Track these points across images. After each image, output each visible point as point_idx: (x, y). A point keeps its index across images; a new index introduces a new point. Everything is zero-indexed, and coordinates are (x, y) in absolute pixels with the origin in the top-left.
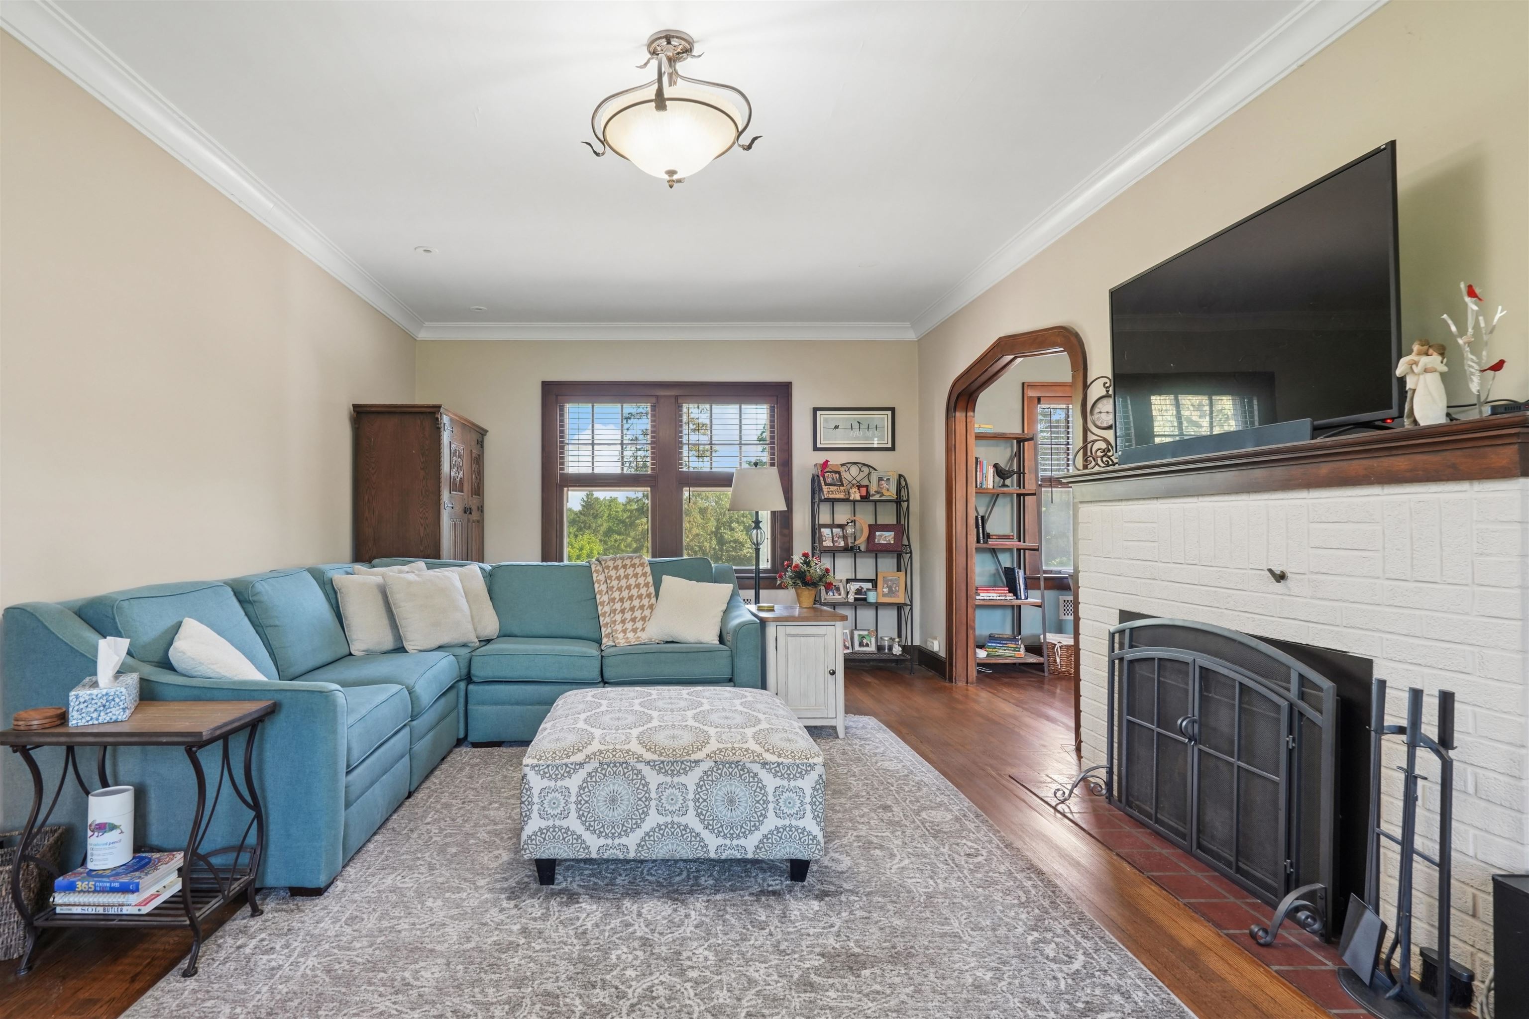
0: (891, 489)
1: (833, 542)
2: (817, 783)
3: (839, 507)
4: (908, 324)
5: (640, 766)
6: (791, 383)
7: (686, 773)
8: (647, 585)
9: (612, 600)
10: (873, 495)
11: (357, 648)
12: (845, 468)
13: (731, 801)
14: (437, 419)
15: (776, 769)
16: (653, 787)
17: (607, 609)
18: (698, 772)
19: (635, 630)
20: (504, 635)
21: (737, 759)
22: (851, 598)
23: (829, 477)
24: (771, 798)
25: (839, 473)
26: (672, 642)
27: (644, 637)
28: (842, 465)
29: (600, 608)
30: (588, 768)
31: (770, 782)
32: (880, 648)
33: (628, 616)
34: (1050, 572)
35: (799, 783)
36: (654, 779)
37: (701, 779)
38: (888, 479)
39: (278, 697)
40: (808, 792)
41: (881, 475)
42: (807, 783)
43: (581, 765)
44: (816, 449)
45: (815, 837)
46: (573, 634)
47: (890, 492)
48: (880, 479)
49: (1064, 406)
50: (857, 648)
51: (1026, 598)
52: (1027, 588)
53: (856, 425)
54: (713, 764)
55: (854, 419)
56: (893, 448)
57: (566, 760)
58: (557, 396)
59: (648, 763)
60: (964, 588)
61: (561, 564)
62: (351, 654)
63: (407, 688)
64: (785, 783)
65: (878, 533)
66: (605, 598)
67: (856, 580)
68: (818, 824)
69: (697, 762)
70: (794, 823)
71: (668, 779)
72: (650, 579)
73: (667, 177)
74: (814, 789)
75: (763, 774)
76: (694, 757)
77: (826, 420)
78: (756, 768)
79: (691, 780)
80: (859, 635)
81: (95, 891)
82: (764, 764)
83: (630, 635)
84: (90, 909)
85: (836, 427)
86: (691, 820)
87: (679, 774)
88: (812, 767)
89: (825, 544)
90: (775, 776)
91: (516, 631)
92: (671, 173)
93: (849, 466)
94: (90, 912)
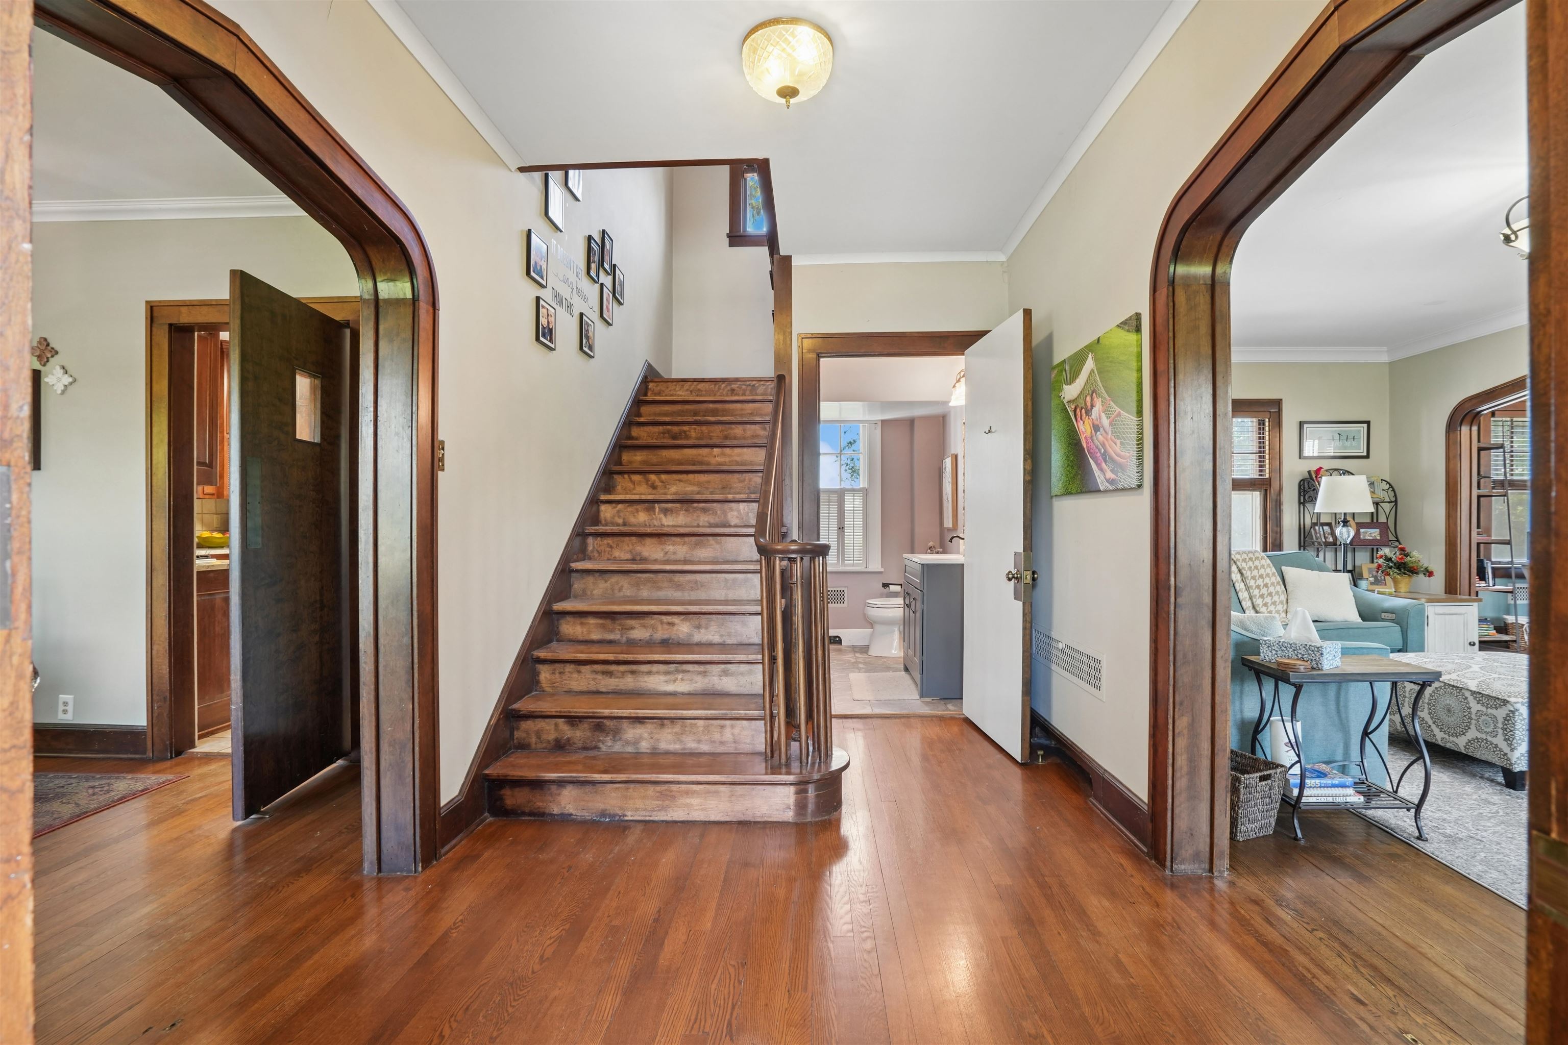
6: (1281, 400)
34: (1499, 563)
49: (1509, 419)
51: (1494, 585)
52: (1494, 577)
60: (1467, 576)
81: (1320, 787)
84: (1322, 798)
94: (1323, 801)
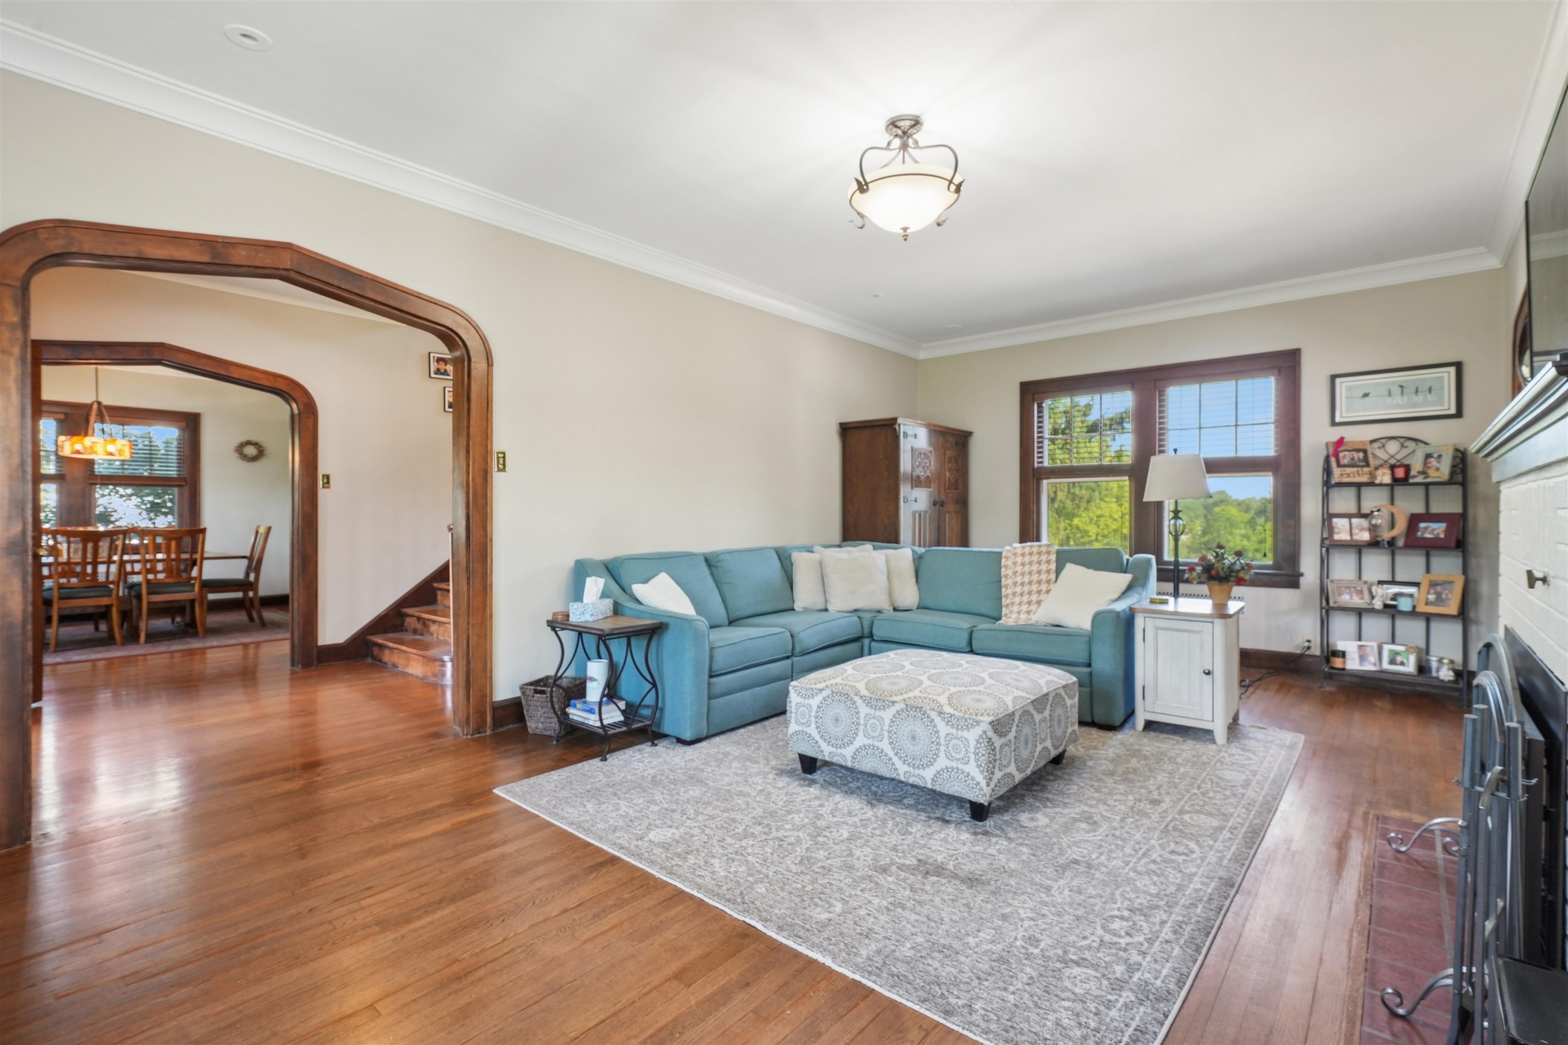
0: (1442, 469)
1: (1351, 534)
2: (980, 737)
3: (1366, 493)
4: (1482, 249)
5: (856, 699)
7: (884, 709)
8: (1048, 572)
9: (1015, 584)
10: (1414, 477)
11: (798, 606)
12: (1375, 445)
13: (914, 738)
14: (895, 429)
15: (949, 719)
16: (862, 715)
17: (1009, 591)
18: (892, 711)
19: (1028, 612)
20: (922, 607)
21: (922, 705)
22: (1378, 604)
23: (1345, 457)
24: (942, 741)
25: (1365, 452)
26: (1058, 626)
27: (1034, 618)
28: (1372, 442)
29: (1003, 590)
30: (825, 694)
31: (943, 729)
32: (1423, 668)
33: (1025, 598)
35: (965, 734)
36: (864, 710)
37: (894, 716)
38: (1440, 456)
39: (664, 620)
40: (972, 743)
41: (1429, 450)
42: (973, 735)
43: (821, 690)
44: (1334, 423)
45: (978, 784)
46: (976, 611)
47: (1443, 470)
48: (1428, 456)
50: (1386, 666)
53: (1396, 391)
54: (904, 706)
55: (1394, 383)
56: (1459, 414)
57: (813, 686)
58: (1033, 394)
59: (861, 697)
61: (966, 549)
62: (793, 609)
63: (790, 632)
64: (954, 731)
65: (1422, 525)
66: (1010, 582)
67: (1393, 582)
68: (982, 772)
69: (893, 702)
70: (961, 766)
71: (872, 712)
72: (1053, 566)
73: (902, 231)
74: (978, 741)
75: (938, 721)
76: (894, 699)
77: (1349, 389)
78: (934, 715)
79: (887, 715)
80: (1391, 651)
82: (940, 713)
83: (1023, 616)
85: (1366, 395)
86: (885, 745)
87: (880, 709)
88: (978, 723)
89: (1337, 537)
90: (947, 724)
91: (931, 605)
92: (905, 229)
93: (1383, 441)
